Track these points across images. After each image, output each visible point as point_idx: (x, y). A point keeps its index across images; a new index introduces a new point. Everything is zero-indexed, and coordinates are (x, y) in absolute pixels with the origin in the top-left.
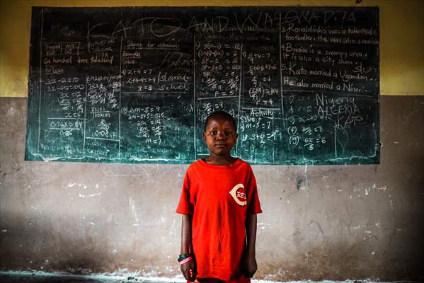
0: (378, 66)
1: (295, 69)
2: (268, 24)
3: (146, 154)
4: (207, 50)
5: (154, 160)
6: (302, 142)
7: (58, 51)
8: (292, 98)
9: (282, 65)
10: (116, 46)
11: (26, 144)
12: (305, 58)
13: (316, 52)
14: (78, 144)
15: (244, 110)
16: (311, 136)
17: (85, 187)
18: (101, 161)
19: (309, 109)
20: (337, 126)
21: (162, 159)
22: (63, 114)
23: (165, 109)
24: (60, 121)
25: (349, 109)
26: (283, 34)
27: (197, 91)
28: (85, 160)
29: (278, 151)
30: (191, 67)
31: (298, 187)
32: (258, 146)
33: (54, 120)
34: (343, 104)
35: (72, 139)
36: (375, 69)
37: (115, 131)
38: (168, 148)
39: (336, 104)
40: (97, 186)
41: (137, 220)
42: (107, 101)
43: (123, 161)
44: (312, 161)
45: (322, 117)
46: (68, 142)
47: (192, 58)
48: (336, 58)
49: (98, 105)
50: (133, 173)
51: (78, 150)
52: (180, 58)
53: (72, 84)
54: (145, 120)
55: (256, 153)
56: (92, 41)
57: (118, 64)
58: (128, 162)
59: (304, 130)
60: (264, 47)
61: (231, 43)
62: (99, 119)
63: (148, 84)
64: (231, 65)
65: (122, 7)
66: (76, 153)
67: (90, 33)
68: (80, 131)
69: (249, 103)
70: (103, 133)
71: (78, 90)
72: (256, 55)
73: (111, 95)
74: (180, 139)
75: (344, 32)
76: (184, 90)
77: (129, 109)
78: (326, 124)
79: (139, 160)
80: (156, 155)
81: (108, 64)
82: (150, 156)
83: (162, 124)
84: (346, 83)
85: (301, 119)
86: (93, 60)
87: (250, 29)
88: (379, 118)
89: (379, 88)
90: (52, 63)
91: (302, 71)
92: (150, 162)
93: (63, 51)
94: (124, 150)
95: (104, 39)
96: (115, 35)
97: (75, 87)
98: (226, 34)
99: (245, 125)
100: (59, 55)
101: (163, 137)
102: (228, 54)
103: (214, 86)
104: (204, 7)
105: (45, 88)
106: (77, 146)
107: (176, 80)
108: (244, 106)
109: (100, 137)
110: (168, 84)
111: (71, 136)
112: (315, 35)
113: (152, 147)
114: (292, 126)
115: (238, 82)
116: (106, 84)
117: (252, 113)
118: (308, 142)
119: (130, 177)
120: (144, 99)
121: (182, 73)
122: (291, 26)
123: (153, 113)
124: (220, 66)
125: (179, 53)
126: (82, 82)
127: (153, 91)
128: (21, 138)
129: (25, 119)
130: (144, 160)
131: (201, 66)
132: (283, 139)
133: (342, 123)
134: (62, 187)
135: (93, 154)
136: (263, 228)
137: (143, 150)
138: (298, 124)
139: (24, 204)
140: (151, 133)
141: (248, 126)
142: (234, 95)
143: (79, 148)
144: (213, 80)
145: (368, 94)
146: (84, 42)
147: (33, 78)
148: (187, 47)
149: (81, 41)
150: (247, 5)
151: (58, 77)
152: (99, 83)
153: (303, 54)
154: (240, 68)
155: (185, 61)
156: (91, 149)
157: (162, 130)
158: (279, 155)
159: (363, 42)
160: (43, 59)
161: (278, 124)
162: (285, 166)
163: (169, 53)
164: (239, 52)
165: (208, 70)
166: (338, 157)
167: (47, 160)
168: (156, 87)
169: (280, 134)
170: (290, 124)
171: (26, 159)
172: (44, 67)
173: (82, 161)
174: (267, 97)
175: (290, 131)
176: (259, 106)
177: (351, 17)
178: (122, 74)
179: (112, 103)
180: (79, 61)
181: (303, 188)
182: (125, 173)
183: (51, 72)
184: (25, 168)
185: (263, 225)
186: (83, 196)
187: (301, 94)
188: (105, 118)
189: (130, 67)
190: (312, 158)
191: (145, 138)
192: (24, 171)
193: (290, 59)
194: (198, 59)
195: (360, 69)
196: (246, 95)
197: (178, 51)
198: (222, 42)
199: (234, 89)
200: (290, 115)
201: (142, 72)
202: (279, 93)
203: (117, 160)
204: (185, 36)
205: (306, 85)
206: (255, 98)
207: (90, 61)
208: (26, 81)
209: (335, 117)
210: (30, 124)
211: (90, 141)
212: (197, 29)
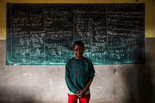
0: (144, 26)
1: (112, 28)
2: (102, 10)
3: (55, 61)
4: (78, 21)
5: (58, 64)
6: (115, 56)
7: (18, 21)
8: (111, 39)
9: (107, 27)
10: (42, 19)
11: (6, 58)
12: (116, 24)
13: (120, 21)
14: (28, 58)
15: (93, 44)
16: (119, 54)
17: (31, 75)
18: (38, 64)
19: (118, 43)
20: (129, 49)
21: (62, 63)
22: (21, 46)
23: (63, 44)
24: (20, 49)
25: (133, 43)
26: (108, 14)
27: (75, 37)
28: (31, 64)
29: (106, 59)
30: (72, 27)
31: (114, 73)
32: (99, 58)
33: (18, 49)
34: (131, 41)
35: (25, 56)
36: (143, 27)
37: (43, 53)
38: (64, 59)
39: (128, 41)
40: (36, 74)
41: (53, 87)
42: (39, 41)
43: (46, 64)
44: (119, 63)
45: (123, 46)
46: (24, 58)
47: (72, 24)
48: (128, 23)
49: (36, 43)
50: (50, 69)
51: (28, 61)
52: (68, 24)
53: (24, 34)
54: (54, 48)
55: (98, 61)
56: (32, 17)
57: (43, 26)
58: (49, 65)
59: (116, 51)
60: (100, 20)
61: (88, 18)
62: (36, 48)
63: (55, 34)
64: (88, 27)
65: (44, 3)
66: (27, 62)
67: (31, 14)
68: (28, 53)
69: (95, 41)
70: (38, 54)
71: (27, 37)
72: (97, 23)
73: (41, 39)
74: (68, 56)
75: (131, 13)
76: (70, 36)
77: (48, 44)
78: (124, 49)
79: (53, 64)
80: (59, 62)
81: (39, 26)
82: (57, 62)
83: (62, 50)
84: (132, 33)
85: (115, 47)
86: (33, 25)
87: (95, 12)
88: (144, 46)
89: (145, 35)
90: (16, 26)
91: (115, 29)
92: (57, 65)
93: (20, 21)
94: (46, 60)
95: (37, 16)
96: (41, 15)
97: (26, 36)
98: (86, 14)
99: (94, 50)
100: (19, 22)
101: (62, 55)
102: (86, 22)
103: (81, 35)
104: (77, 4)
105: (13, 36)
106: (28, 59)
107: (67, 33)
108: (93, 42)
109: (37, 55)
110: (63, 34)
111: (25, 55)
112: (120, 14)
113: (58, 59)
114: (112, 50)
115: (91, 33)
116: (38, 34)
117: (96, 45)
118: (118, 56)
119: (50, 71)
120: (54, 40)
121: (69, 30)
122: (111, 11)
123: (58, 45)
124: (84, 27)
125: (67, 22)
126: (29, 33)
127: (57, 37)
128: (4, 56)
129: (6, 48)
130: (55, 64)
131: (76, 27)
132: (108, 55)
133: (131, 48)
134: (22, 75)
135: (34, 62)
136: (101, 89)
137: (54, 60)
138: (114, 49)
139: (6, 82)
140: (57, 53)
141: (95, 50)
142: (89, 38)
143: (28, 60)
144: (81, 32)
145: (140, 37)
146: (29, 17)
147: (8, 32)
148: (71, 20)
149: (28, 17)
150: (94, 3)
151: (19, 31)
152: (36, 34)
153: (115, 22)
154: (91, 28)
155: (70, 25)
156: (33, 60)
157: (61, 52)
158: (107, 61)
159: (139, 17)
160: (12, 24)
161: (106, 49)
162: (109, 65)
163: (64, 22)
164: (91, 21)
165: (79, 29)
166: (129, 61)
167: (15, 65)
168: (58, 35)
169: (107, 53)
170: (111, 49)
171: (6, 64)
172: (12, 27)
173: (30, 65)
174: (102, 39)
175: (111, 51)
176: (99, 42)
177: (134, 7)
178: (45, 30)
179: (41, 42)
180: (27, 25)
181: (116, 73)
182: (47, 69)
183: (16, 29)
184: (6, 68)
185: (101, 88)
186: (31, 79)
187: (115, 38)
188: (38, 48)
189: (48, 27)
190: (119, 62)
191: (55, 55)
192: (6, 69)
193: (110, 24)
194: (75, 24)
195: (137, 28)
196: (94, 38)
197: (67, 21)
198: (84, 18)
199: (89, 36)
200: (111, 46)
201: (53, 29)
202: (107, 37)
203: (44, 64)
204: (70, 15)
205: (117, 34)
206: (97, 39)
207: (31, 25)
208: (5, 33)
209: (128, 46)
210: (8, 50)
211: (33, 57)
212: (74, 12)
